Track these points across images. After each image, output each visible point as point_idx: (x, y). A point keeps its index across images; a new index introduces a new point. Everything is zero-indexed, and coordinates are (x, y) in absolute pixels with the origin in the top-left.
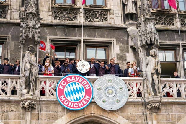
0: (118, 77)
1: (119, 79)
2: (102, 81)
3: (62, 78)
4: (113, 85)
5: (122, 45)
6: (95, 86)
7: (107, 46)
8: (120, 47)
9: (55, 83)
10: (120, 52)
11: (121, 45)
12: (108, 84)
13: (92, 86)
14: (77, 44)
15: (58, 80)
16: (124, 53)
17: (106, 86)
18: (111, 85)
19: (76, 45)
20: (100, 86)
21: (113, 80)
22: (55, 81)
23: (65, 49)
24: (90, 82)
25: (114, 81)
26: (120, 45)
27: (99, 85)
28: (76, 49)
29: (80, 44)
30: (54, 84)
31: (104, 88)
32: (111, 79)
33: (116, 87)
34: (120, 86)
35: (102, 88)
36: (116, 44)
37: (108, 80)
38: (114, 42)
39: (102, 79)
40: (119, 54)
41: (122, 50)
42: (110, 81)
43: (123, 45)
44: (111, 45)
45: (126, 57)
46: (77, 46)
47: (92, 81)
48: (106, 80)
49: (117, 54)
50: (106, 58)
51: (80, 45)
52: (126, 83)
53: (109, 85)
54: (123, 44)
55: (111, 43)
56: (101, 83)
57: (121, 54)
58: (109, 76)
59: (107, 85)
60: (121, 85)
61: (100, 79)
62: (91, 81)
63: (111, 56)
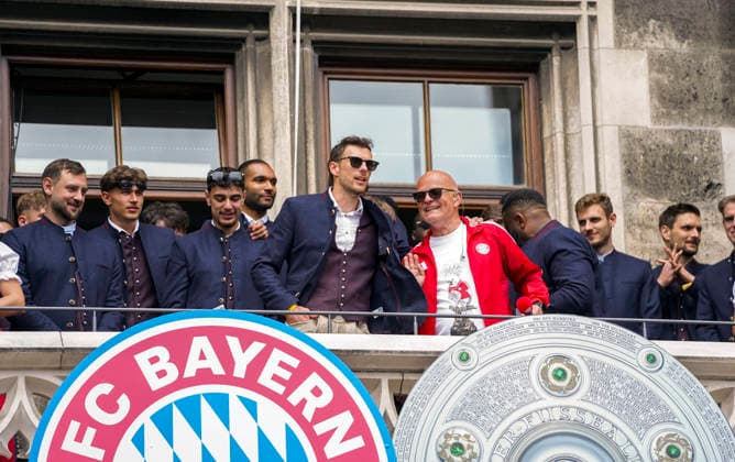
0: (641, 340)
1: (651, 359)
2: (482, 381)
3: (89, 353)
4: (588, 419)
5: (675, 44)
6: (413, 423)
7: (531, 64)
8: (658, 63)
9: (20, 400)
10: (657, 118)
11: (666, 42)
12: (547, 407)
13: (388, 430)
14: (239, 42)
15: (51, 378)
16: (695, 127)
17: (523, 426)
18: (573, 414)
19: (228, 52)
20: (461, 429)
21: (591, 364)
22: (21, 383)
23: (117, 95)
24: (370, 388)
25: (604, 376)
26: (659, 45)
27: (458, 414)
28: (221, 89)
29: (265, 39)
30: (11, 409)
31: (506, 444)
32: (572, 353)
33: (618, 439)
34: (658, 431)
35: (488, 447)
36: (619, 43)
37: (545, 371)
38: (593, 19)
39: (485, 355)
40: (649, 133)
41: (671, 100)
42: (560, 376)
43: (683, 48)
44: (570, 49)
45: (717, 164)
46: (230, 59)
47: (385, 379)
48: (524, 365)
49: (628, 137)
50: (518, 178)
51: (260, 49)
52: (722, 398)
53: (557, 414)
54: (682, 35)
55: (567, 28)
56: (476, 393)
57: (665, 132)
58: (555, 327)
59: (536, 421)
60: (669, 417)
61: (464, 358)
62: (378, 383)
63: (567, 155)
